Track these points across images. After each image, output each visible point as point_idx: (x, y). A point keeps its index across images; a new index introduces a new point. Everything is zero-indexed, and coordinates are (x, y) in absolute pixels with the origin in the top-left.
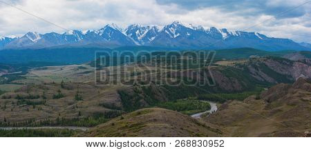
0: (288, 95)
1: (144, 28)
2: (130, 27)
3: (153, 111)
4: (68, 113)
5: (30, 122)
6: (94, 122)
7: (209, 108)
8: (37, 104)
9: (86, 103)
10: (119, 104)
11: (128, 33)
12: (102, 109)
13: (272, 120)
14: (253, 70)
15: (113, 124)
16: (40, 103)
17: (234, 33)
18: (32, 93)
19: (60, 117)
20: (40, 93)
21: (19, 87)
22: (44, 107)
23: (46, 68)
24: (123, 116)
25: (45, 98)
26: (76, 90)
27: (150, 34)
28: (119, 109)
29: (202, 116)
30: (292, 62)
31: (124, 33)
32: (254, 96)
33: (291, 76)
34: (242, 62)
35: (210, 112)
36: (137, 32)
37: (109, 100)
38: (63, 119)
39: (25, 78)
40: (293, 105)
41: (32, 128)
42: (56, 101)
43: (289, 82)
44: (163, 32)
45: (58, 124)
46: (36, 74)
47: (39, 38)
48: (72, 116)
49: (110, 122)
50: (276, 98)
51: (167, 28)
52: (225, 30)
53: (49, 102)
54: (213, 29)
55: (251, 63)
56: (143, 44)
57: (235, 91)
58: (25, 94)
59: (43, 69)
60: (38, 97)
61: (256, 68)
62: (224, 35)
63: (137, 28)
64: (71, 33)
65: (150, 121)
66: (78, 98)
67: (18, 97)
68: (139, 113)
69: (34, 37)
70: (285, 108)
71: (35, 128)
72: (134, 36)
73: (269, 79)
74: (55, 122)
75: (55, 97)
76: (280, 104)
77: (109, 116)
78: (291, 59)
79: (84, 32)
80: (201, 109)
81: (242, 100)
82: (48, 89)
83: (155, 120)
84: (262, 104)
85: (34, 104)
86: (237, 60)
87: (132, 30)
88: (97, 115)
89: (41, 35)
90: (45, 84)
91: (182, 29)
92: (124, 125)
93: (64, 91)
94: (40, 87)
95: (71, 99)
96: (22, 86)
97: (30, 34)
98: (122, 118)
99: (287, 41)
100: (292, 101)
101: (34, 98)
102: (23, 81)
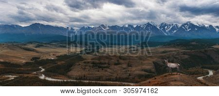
1: (170, 25)
2: (162, 24)
3: (174, 74)
4: (123, 74)
5: (99, 79)
6: (139, 80)
7: (208, 73)
8: (105, 68)
9: (134, 69)
10: (153, 70)
11: (160, 28)
12: (143, 73)
15: (150, 82)
18: (102, 61)
19: (118, 76)
20: (107, 61)
21: (94, 57)
22: (108, 70)
24: (156, 77)
25: (109, 64)
26: (128, 61)
27: (173, 29)
28: (154, 73)
29: (203, 78)
31: (158, 28)
36: (166, 27)
37: (147, 67)
38: (120, 78)
41: (100, 82)
42: (116, 67)
44: (181, 27)
47: (108, 28)
48: (125, 76)
49: (148, 81)
51: (184, 25)
52: (217, 27)
53: (112, 67)
54: (211, 26)
56: (169, 34)
58: (97, 61)
60: (105, 63)
62: (217, 30)
63: (166, 25)
64: (127, 26)
65: (172, 81)
66: (129, 65)
67: (93, 63)
68: (166, 76)
69: (105, 27)
72: (164, 29)
74: (114, 79)
75: (116, 64)
77: (147, 77)
79: (135, 26)
80: (203, 74)
82: (111, 59)
83: (175, 80)
85: (103, 68)
87: (163, 26)
88: (140, 76)
90: (110, 56)
91: (192, 26)
92: (156, 83)
93: (121, 61)
94: (107, 58)
95: (124, 66)
96: (96, 56)
97: (103, 25)
98: (155, 79)
101: (103, 64)
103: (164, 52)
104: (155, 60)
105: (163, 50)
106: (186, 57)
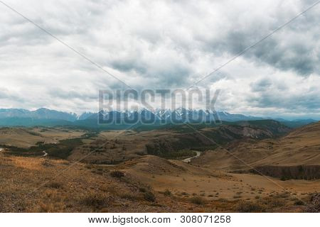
4: (118, 157)
7: (196, 155)
8: (101, 151)
9: (128, 152)
13: (229, 160)
14: (222, 133)
16: (103, 151)
18: (99, 146)
19: (113, 160)
21: (93, 141)
22: (104, 153)
25: (106, 148)
26: (124, 145)
29: (192, 159)
34: (216, 128)
37: (140, 150)
38: (115, 161)
39: (97, 136)
40: (241, 151)
42: (112, 150)
45: (111, 164)
46: (104, 134)
48: (120, 159)
50: (232, 148)
53: (108, 151)
55: (220, 129)
57: (211, 145)
58: (95, 145)
59: (108, 132)
60: (102, 148)
61: (223, 131)
66: (124, 149)
67: (91, 147)
70: (237, 153)
73: (231, 137)
75: (112, 148)
76: (234, 151)
78: (242, 126)
80: (191, 156)
81: (213, 149)
84: (225, 152)
85: (99, 152)
86: (213, 127)
90: (107, 140)
93: (117, 145)
94: (104, 142)
95: (120, 150)
96: (95, 141)
100: (241, 149)
101: (100, 148)
102: (96, 138)
103: (157, 136)
104: (148, 143)
105: (156, 134)
106: (177, 139)
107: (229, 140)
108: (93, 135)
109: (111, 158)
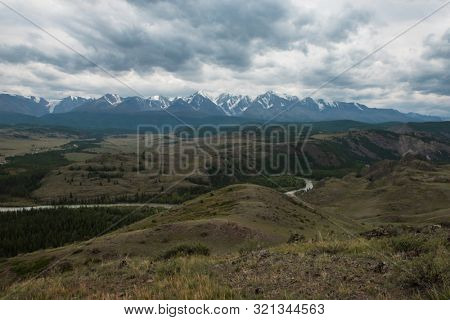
0: (394, 173)
1: (236, 98)
2: (222, 95)
3: (245, 187)
4: (149, 188)
5: (103, 199)
6: (179, 198)
7: (304, 185)
8: (113, 177)
9: (170, 177)
10: (207, 179)
11: (218, 102)
12: (188, 184)
13: (375, 201)
14: (352, 145)
15: (202, 202)
16: (117, 176)
17: (331, 104)
18: (108, 165)
19: (140, 193)
20: (117, 164)
21: (92, 156)
22: (120, 181)
23: (126, 137)
24: (213, 192)
25: (123, 170)
27: (241, 104)
28: (207, 184)
29: (296, 194)
30: (397, 136)
31: (215, 102)
32: (354, 174)
33: (396, 152)
34: (341, 136)
35: (306, 189)
36: (229, 101)
38: (143, 196)
39: (99, 146)
40: (400, 184)
41: (104, 205)
42: (135, 174)
43: (395, 158)
44: (256, 102)
45: (136, 201)
46: (113, 143)
47: (119, 101)
48: (153, 191)
49: (199, 199)
50: (379, 176)
51: (260, 98)
52: (321, 101)
53: (128, 174)
54: (309, 100)
55: (350, 136)
56: (234, 114)
57: (332, 168)
58: (99, 165)
59: (122, 137)
60: (114, 169)
61: (356, 142)
62: (321, 106)
63: (228, 97)
65: (243, 199)
67: (90, 169)
68: (231, 190)
69: (113, 100)
70: (390, 187)
71: (108, 206)
72: (225, 105)
73: (372, 155)
74: (133, 198)
75: (135, 170)
76: (384, 184)
77: (195, 192)
78: (397, 132)
79: (171, 100)
80: (294, 187)
81: (340, 176)
82: (126, 160)
83: (248, 198)
84: (364, 183)
85: (109, 178)
86: (335, 133)
87: (223, 99)
88: (182, 191)
89: (121, 99)
90: (124, 154)
91: (275, 99)
92: (214, 202)
94: (118, 157)
96: (95, 155)
97: (109, 96)
98: (212, 195)
99: (391, 112)
100: (398, 180)
101: (109, 170)
102: (97, 150)
107: (368, 160)
108: (91, 145)
109: (134, 190)
